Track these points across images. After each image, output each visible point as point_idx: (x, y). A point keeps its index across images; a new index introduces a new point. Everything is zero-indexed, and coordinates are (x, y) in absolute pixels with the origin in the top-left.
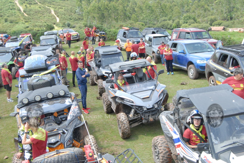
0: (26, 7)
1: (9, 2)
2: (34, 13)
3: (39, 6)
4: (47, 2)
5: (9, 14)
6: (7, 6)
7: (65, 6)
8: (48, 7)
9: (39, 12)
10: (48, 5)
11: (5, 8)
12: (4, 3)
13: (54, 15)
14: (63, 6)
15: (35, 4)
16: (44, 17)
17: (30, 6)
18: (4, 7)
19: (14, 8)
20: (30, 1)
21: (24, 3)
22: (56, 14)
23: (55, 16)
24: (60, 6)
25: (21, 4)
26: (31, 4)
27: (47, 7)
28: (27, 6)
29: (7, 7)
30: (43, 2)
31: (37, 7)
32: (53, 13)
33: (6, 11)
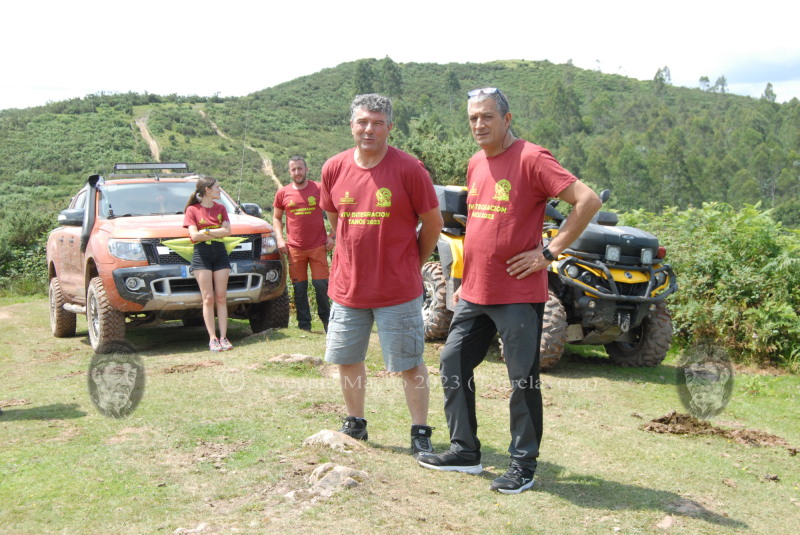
0: (173, 144)
1: (115, 122)
2: (198, 164)
3: (220, 142)
4: (251, 129)
5: (106, 163)
6: (102, 134)
7: (315, 149)
8: (253, 149)
9: (217, 161)
10: (253, 140)
11: (95, 143)
12: (96, 122)
13: (270, 177)
14: (308, 149)
15: (207, 134)
16: (234, 182)
17: (188, 142)
18: (92, 139)
19: (130, 142)
20: (189, 124)
21: (169, 127)
22: (277, 176)
23: (273, 181)
24: (296, 148)
25: (158, 132)
26: (193, 133)
27: (249, 147)
28: (177, 138)
29: (101, 138)
30: (236, 131)
31: (214, 145)
32: (268, 169)
33: (98, 151)
